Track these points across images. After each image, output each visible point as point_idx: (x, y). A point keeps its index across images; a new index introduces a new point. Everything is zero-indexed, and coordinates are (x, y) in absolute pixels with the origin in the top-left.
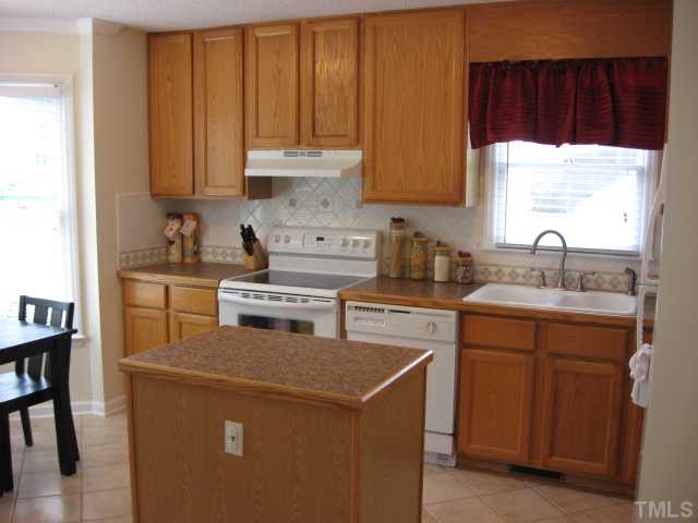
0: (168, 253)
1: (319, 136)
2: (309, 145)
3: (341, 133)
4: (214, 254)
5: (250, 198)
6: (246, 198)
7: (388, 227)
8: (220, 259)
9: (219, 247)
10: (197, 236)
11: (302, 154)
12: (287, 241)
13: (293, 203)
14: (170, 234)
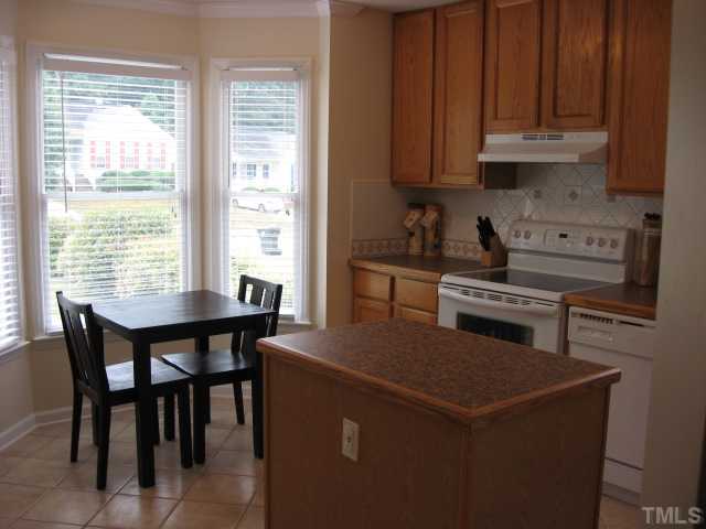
0: (408, 245)
1: (560, 116)
2: (549, 126)
3: (585, 112)
4: (457, 249)
5: (486, 187)
6: (482, 187)
7: (641, 224)
8: (460, 254)
9: (461, 242)
10: (439, 228)
11: (543, 138)
12: (527, 236)
13: (538, 195)
14: (409, 225)
